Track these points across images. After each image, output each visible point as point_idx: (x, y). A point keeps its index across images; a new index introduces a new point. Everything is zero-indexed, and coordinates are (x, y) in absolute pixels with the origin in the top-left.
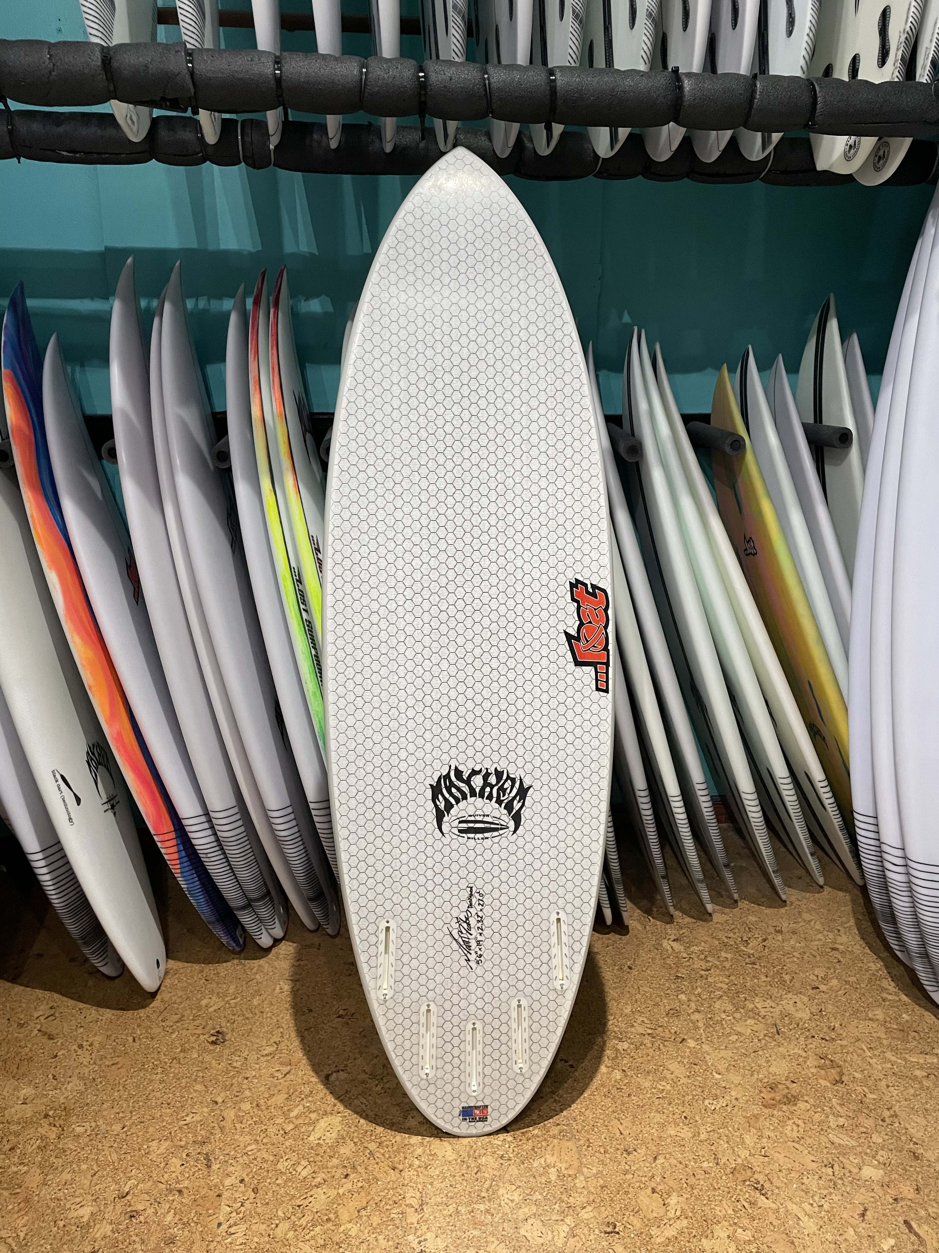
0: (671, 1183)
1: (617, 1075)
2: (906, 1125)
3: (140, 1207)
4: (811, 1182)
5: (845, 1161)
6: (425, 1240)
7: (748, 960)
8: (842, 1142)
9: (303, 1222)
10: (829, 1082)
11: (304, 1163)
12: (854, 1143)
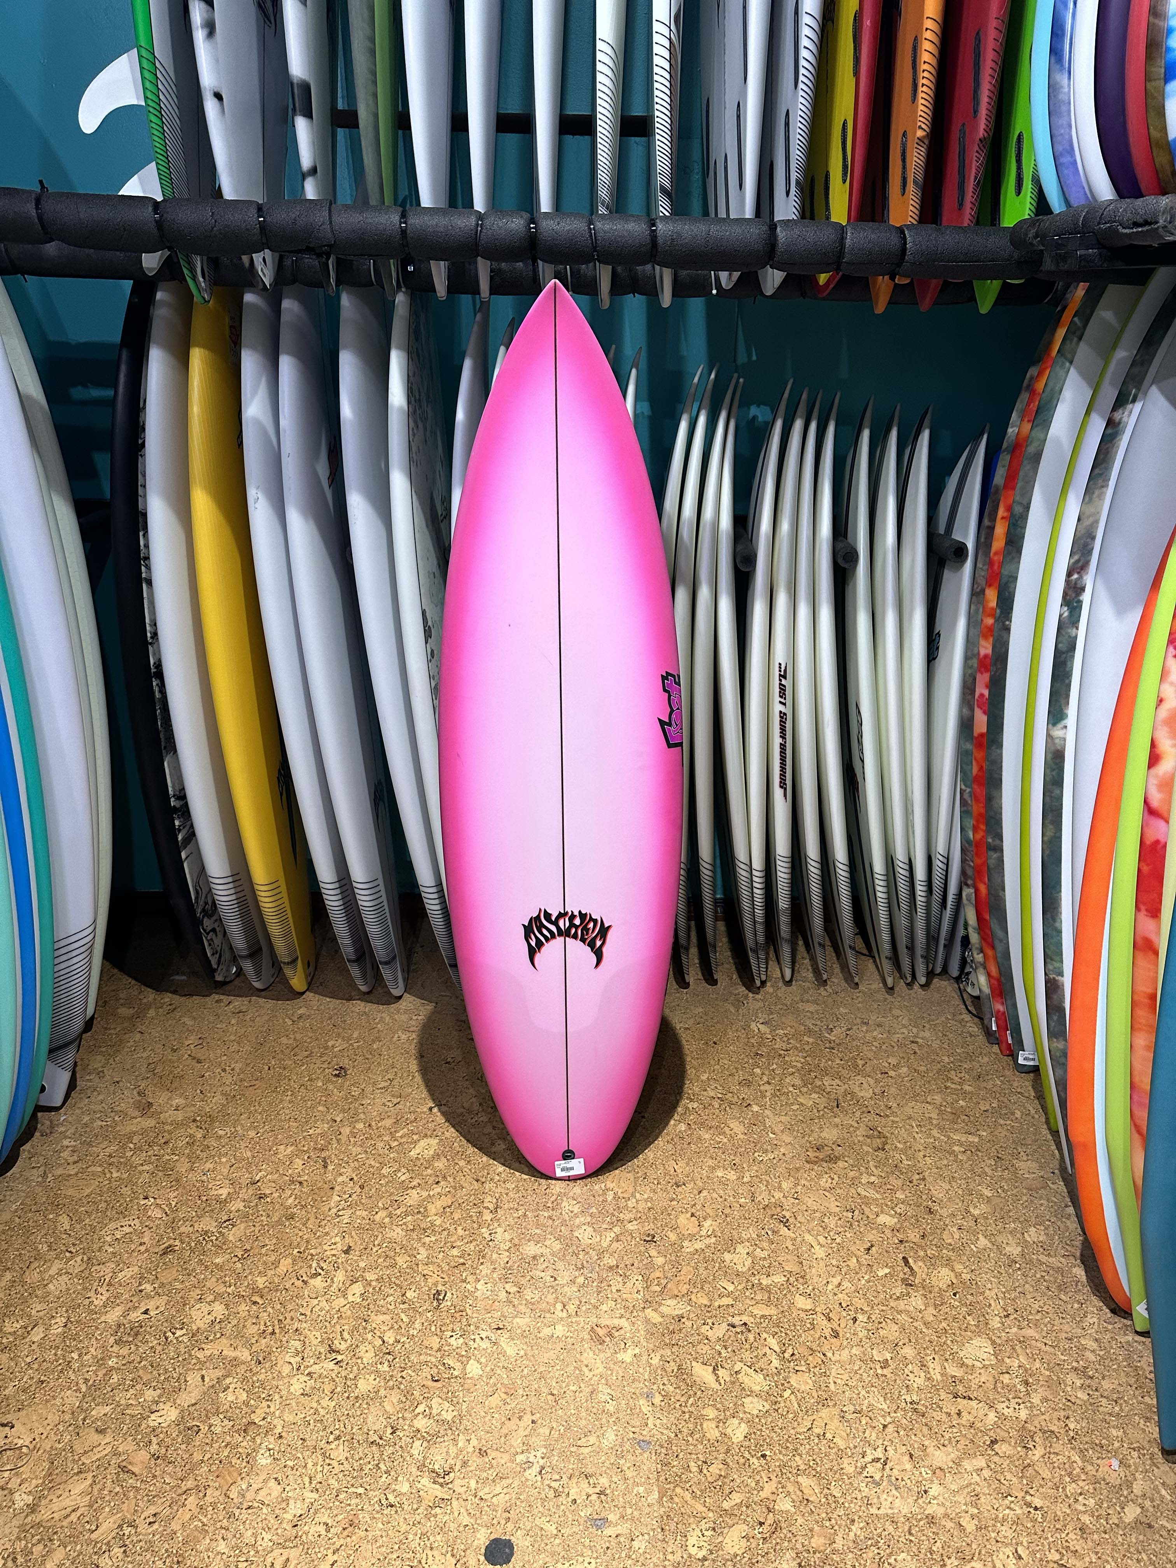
0: (708, 1211)
1: (683, 1127)
2: (931, 1188)
3: (268, 1192)
4: (831, 1222)
5: (866, 1209)
6: (496, 1233)
7: (827, 1045)
8: (868, 1195)
9: (398, 1212)
10: (872, 1148)
11: (404, 1170)
12: (878, 1196)
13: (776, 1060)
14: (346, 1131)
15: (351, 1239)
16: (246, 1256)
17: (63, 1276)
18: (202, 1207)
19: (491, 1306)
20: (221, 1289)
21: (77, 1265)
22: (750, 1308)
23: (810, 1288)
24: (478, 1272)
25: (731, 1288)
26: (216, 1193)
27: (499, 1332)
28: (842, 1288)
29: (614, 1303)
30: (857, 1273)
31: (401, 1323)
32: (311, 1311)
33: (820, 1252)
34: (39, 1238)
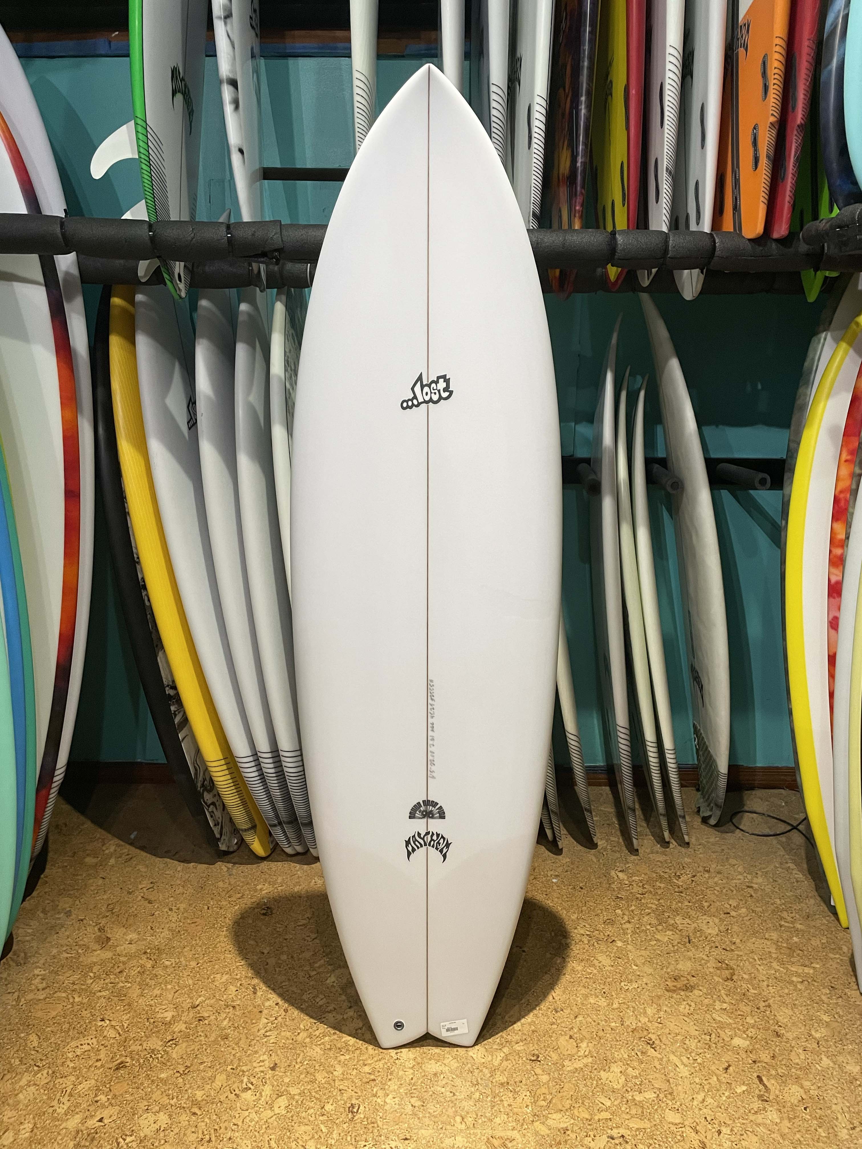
13: (634, 903)
14: (272, 961)
15: (276, 1058)
16: (186, 1072)
17: (32, 1088)
18: (149, 1028)
19: (399, 1118)
20: (165, 1100)
21: (43, 1078)
22: (627, 1122)
23: (678, 1103)
24: (387, 1087)
25: (608, 1103)
26: (162, 1016)
27: (407, 1142)
28: (706, 1103)
29: (506, 1117)
30: (718, 1090)
31: (320, 1133)
32: (243, 1121)
33: (684, 1071)
34: (12, 1053)
